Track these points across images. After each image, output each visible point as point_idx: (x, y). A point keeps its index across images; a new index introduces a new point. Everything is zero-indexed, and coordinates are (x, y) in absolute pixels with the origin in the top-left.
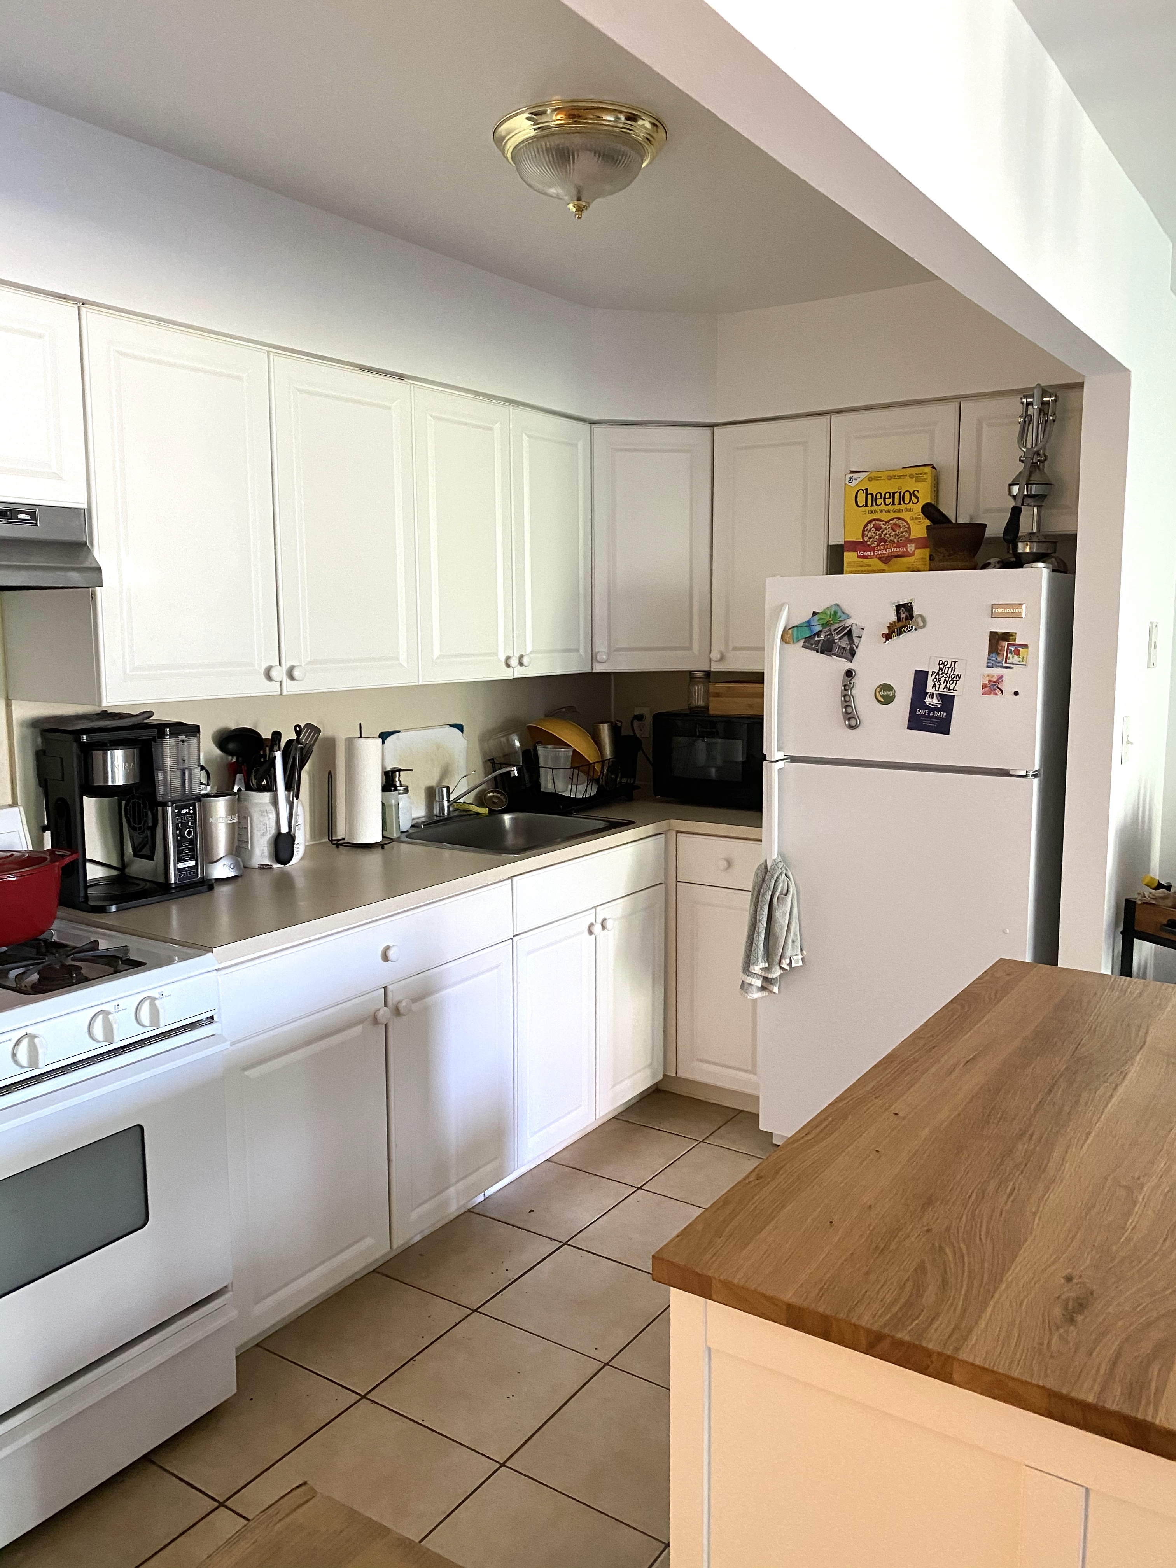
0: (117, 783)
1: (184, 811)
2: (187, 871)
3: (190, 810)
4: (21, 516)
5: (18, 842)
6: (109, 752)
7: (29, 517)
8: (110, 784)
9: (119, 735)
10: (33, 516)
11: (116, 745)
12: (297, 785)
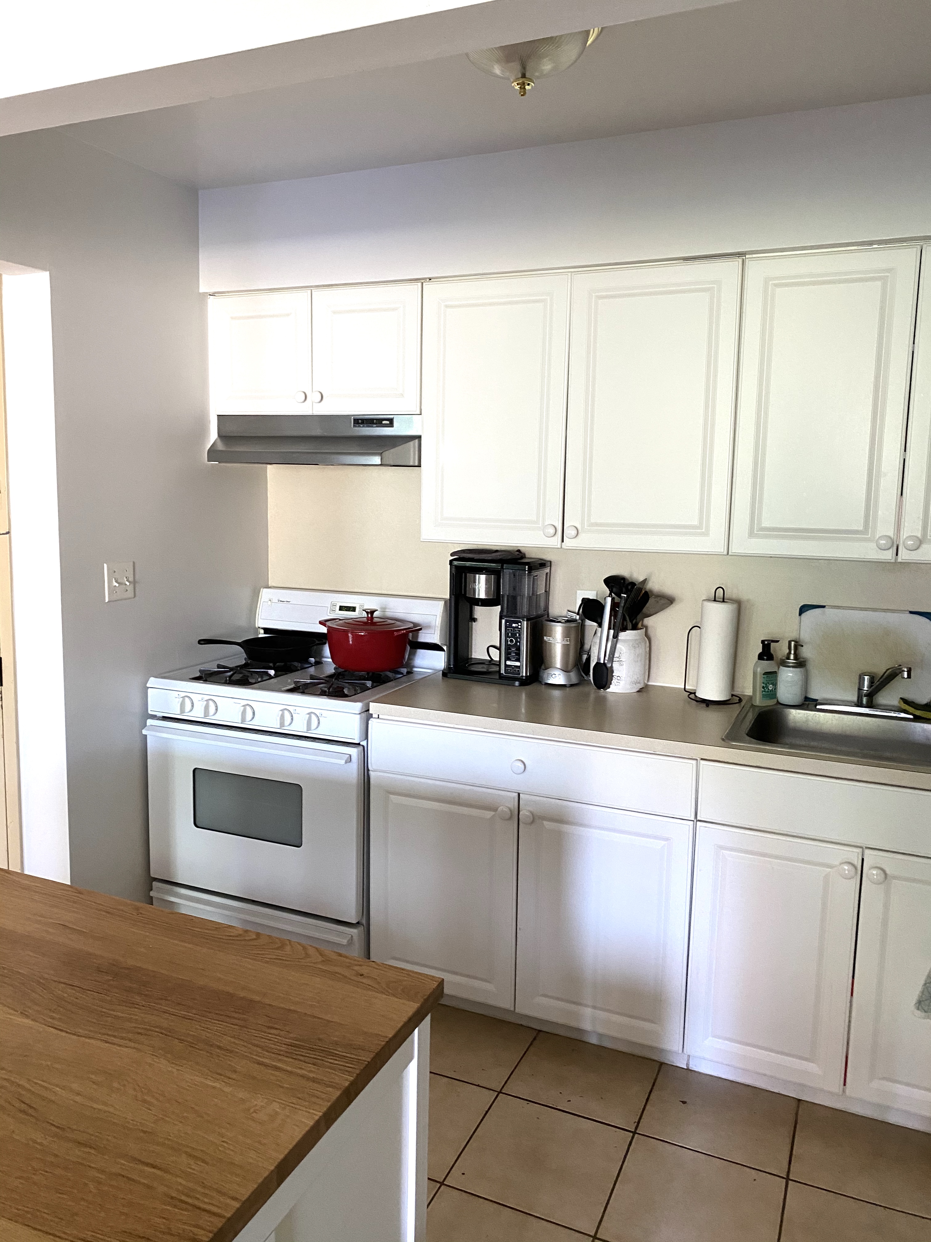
0: (481, 597)
1: (514, 625)
2: (513, 668)
3: (518, 625)
4: (384, 422)
5: (434, 621)
6: (477, 575)
7: (388, 422)
8: (477, 597)
9: (486, 564)
10: (391, 421)
11: (480, 571)
12: (618, 627)
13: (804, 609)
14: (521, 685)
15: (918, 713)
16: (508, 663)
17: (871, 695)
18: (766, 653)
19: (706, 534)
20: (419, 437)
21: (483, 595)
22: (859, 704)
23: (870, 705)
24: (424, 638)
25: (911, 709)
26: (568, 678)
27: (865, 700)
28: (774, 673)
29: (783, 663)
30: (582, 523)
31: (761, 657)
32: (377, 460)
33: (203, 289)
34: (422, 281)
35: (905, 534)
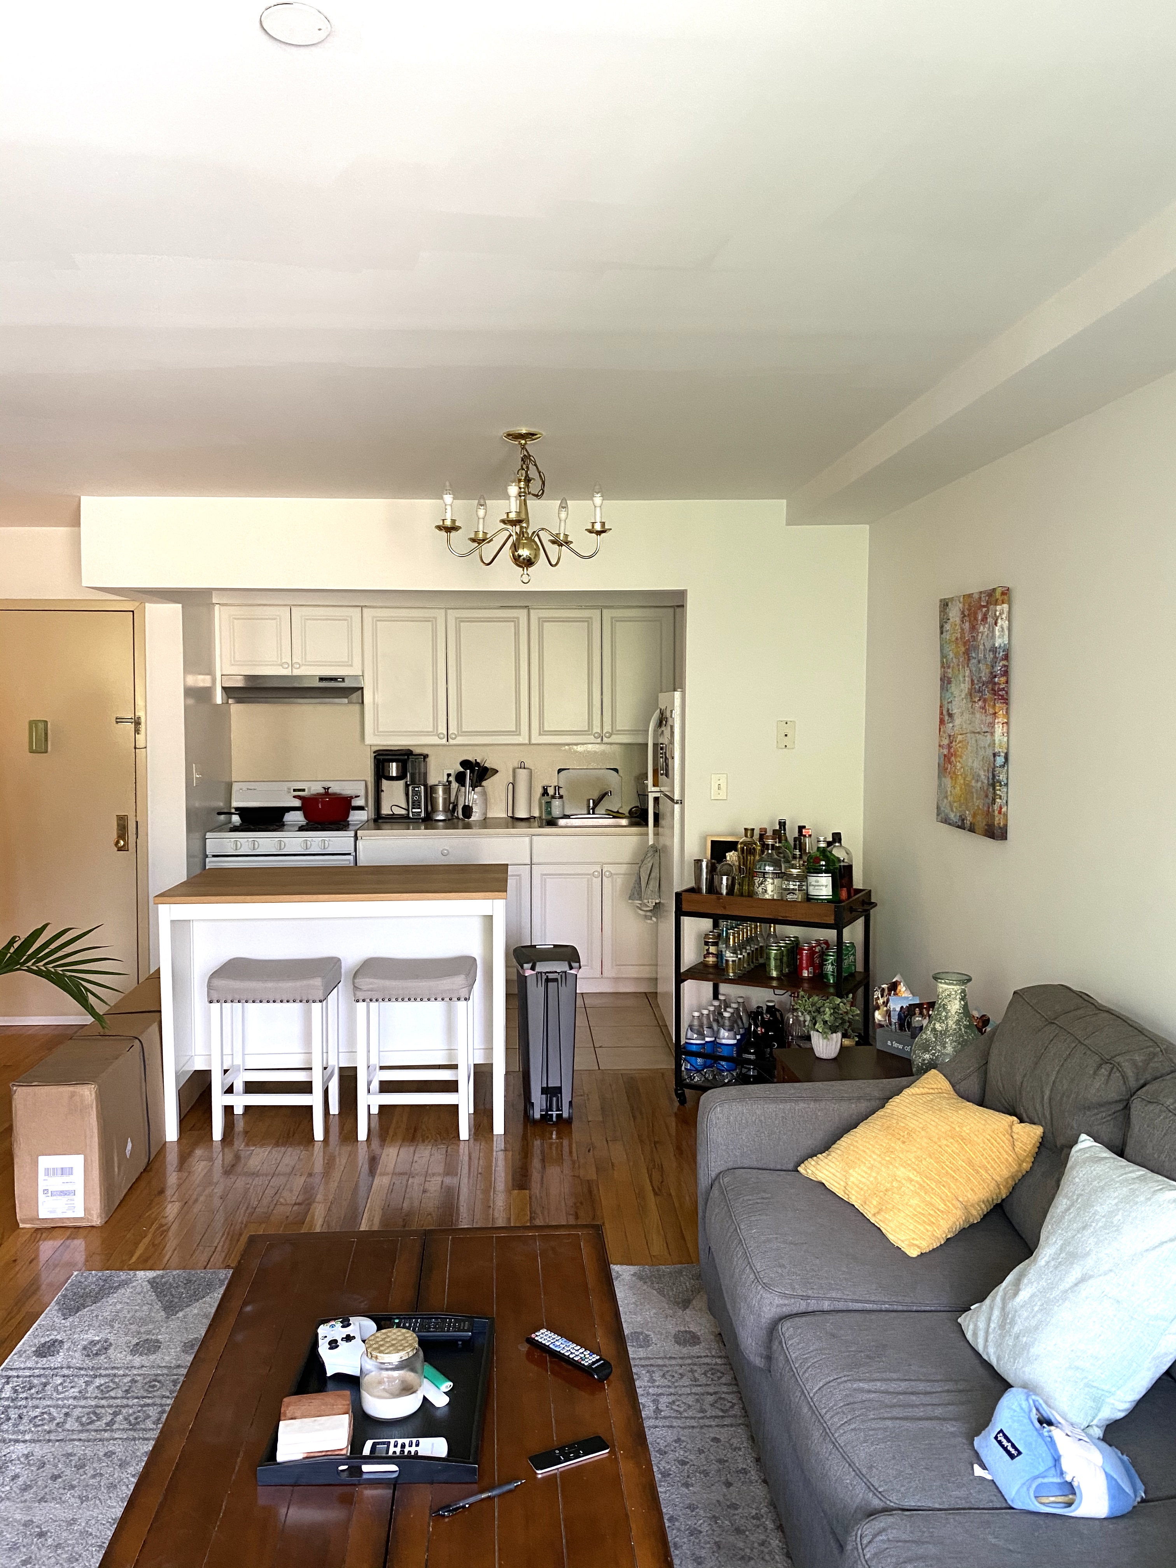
1: (417, 789)
2: (416, 813)
3: (419, 789)
4: (339, 679)
6: (389, 763)
7: (341, 680)
8: (390, 776)
9: (397, 757)
10: (343, 679)
11: (393, 761)
12: (474, 786)
13: (560, 771)
14: (422, 821)
15: (614, 814)
16: (414, 810)
17: (593, 809)
18: (545, 792)
19: (519, 735)
20: (362, 688)
21: (394, 774)
22: (589, 814)
23: (593, 813)
24: (356, 803)
25: (612, 813)
26: (447, 816)
27: (591, 811)
28: (550, 802)
29: (553, 797)
30: (458, 732)
31: (543, 795)
32: (346, 701)
33: (214, 601)
34: (362, 607)
35: (605, 731)
